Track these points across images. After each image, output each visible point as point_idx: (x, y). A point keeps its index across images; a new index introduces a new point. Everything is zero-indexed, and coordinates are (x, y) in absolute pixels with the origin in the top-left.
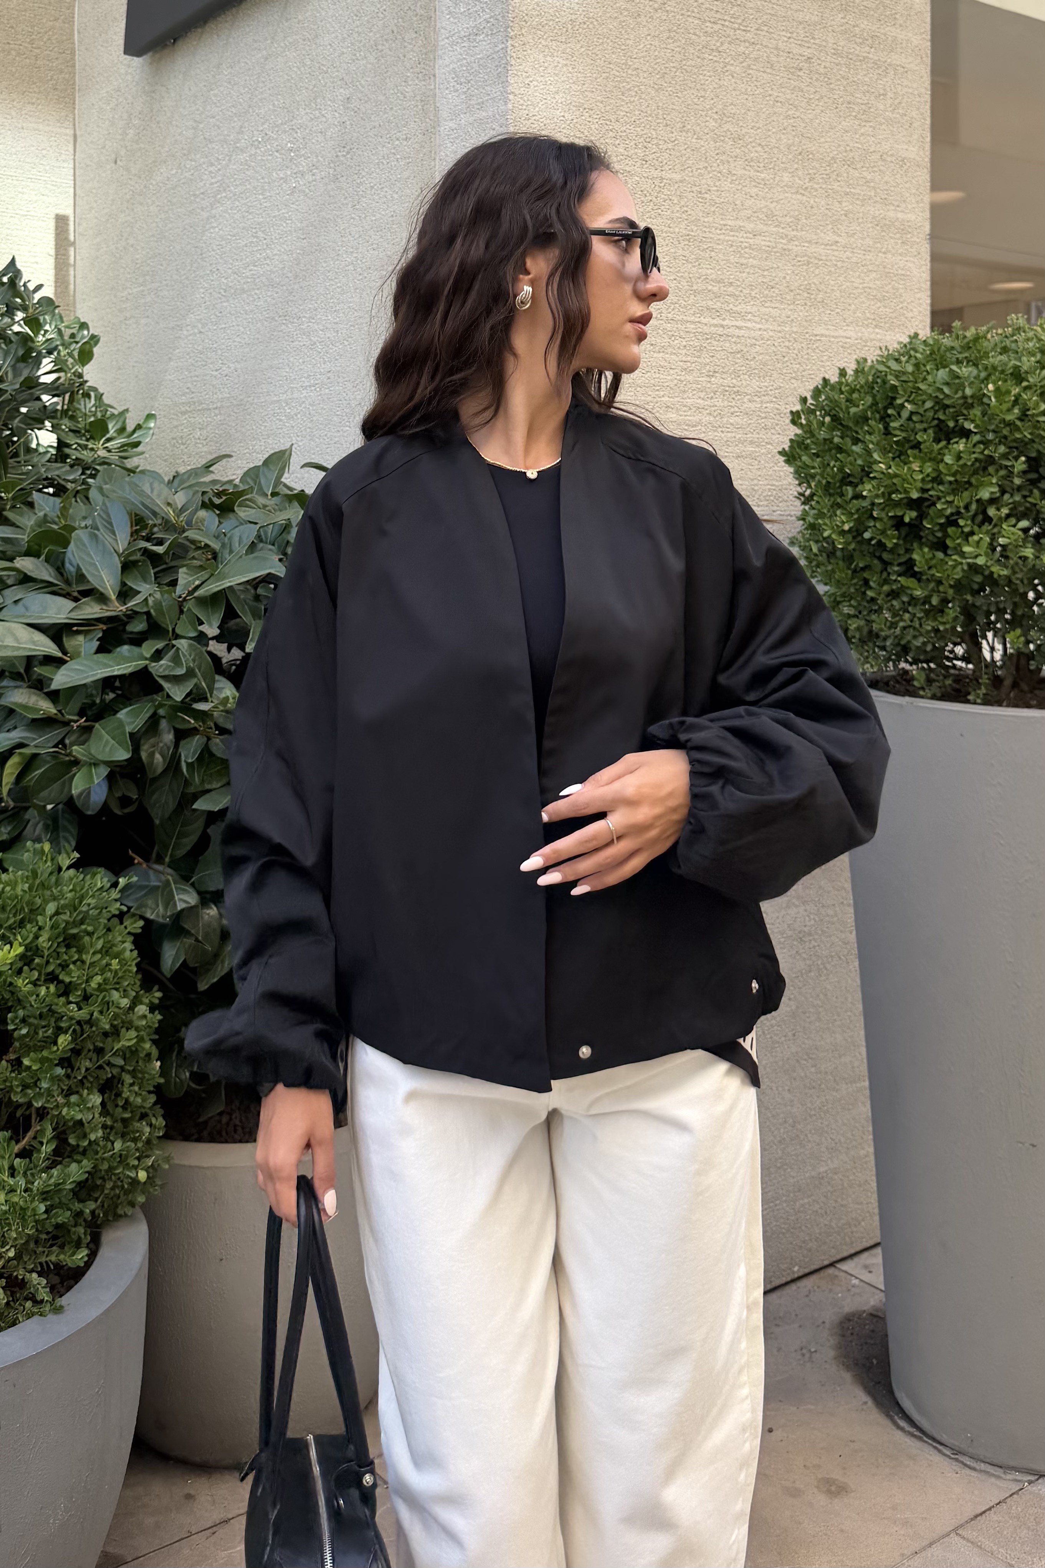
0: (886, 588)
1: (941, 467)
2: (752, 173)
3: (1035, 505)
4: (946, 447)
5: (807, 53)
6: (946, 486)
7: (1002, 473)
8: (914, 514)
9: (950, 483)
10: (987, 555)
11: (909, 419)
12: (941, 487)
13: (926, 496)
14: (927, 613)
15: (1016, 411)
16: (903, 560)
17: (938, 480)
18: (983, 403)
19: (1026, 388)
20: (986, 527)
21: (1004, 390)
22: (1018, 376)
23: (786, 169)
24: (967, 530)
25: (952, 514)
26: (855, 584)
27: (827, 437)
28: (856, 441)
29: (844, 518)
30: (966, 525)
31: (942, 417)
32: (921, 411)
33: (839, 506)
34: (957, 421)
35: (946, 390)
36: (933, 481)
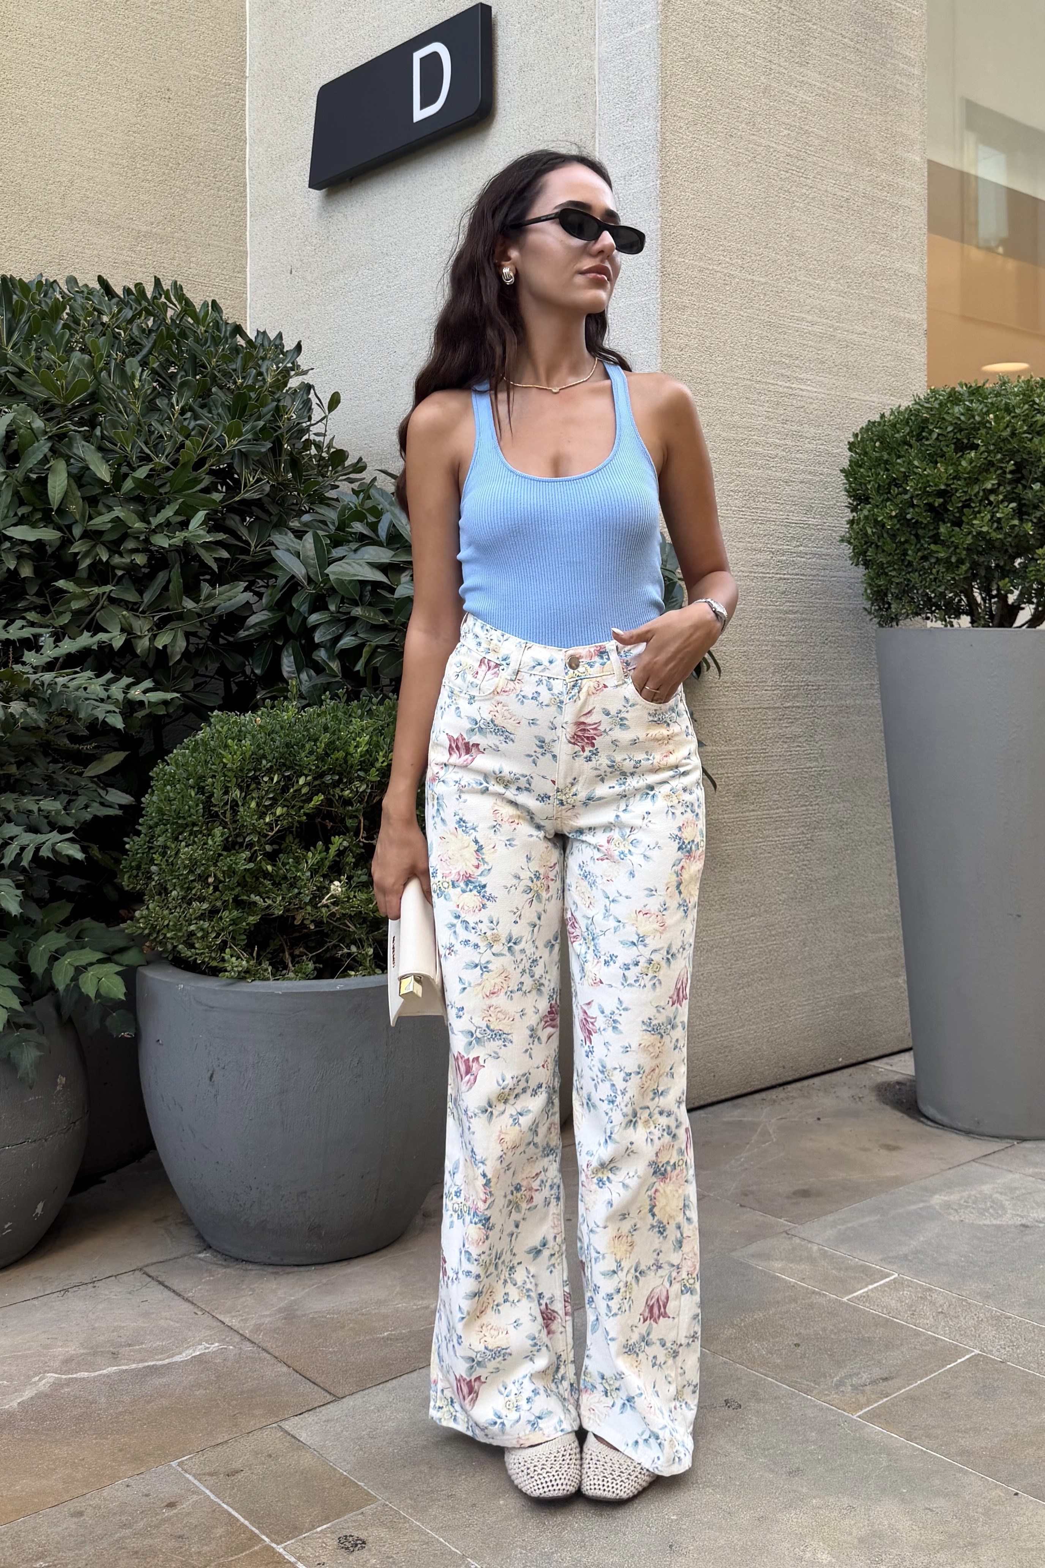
0: (919, 554)
1: (960, 468)
2: (811, 280)
3: (1021, 495)
4: (961, 456)
5: (846, 195)
6: (963, 481)
7: (999, 472)
8: (941, 500)
9: (965, 479)
10: (988, 526)
11: (937, 439)
12: (959, 482)
13: (949, 489)
14: (947, 570)
15: (1008, 429)
16: (931, 533)
17: (956, 478)
18: (986, 427)
19: (1013, 417)
20: (989, 508)
21: (1000, 416)
22: (1008, 409)
23: (832, 278)
24: (976, 509)
25: (966, 500)
26: (898, 554)
27: (878, 455)
28: (899, 457)
29: (892, 507)
30: (975, 507)
31: (959, 436)
32: (945, 433)
33: (888, 499)
34: (969, 440)
35: (962, 418)
36: (953, 479)
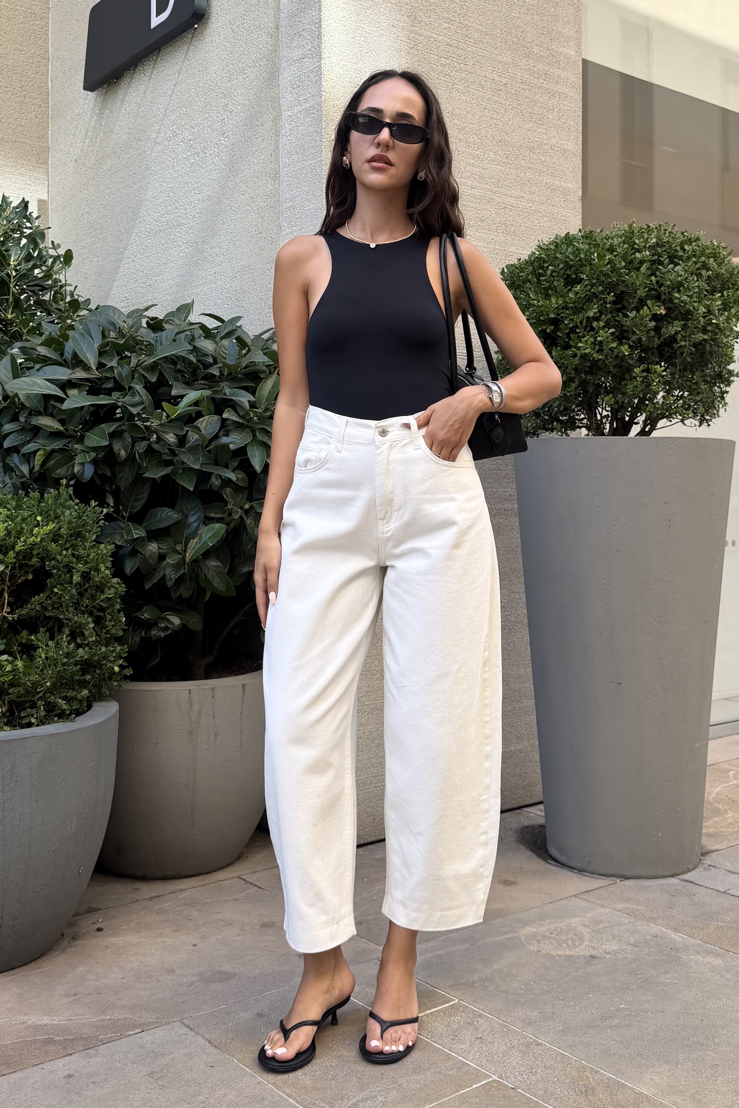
1: (568, 300)
2: (470, 151)
3: (619, 322)
4: (569, 290)
6: (570, 310)
7: (601, 302)
8: (552, 327)
9: (572, 309)
10: (591, 348)
11: (551, 275)
12: (567, 312)
13: (559, 317)
15: (609, 267)
18: (591, 263)
19: (615, 256)
20: (591, 333)
22: (611, 249)
23: (491, 150)
24: (581, 334)
25: (573, 327)
30: (580, 332)
31: (569, 273)
32: (557, 270)
34: (576, 275)
35: (572, 257)
36: (563, 308)
